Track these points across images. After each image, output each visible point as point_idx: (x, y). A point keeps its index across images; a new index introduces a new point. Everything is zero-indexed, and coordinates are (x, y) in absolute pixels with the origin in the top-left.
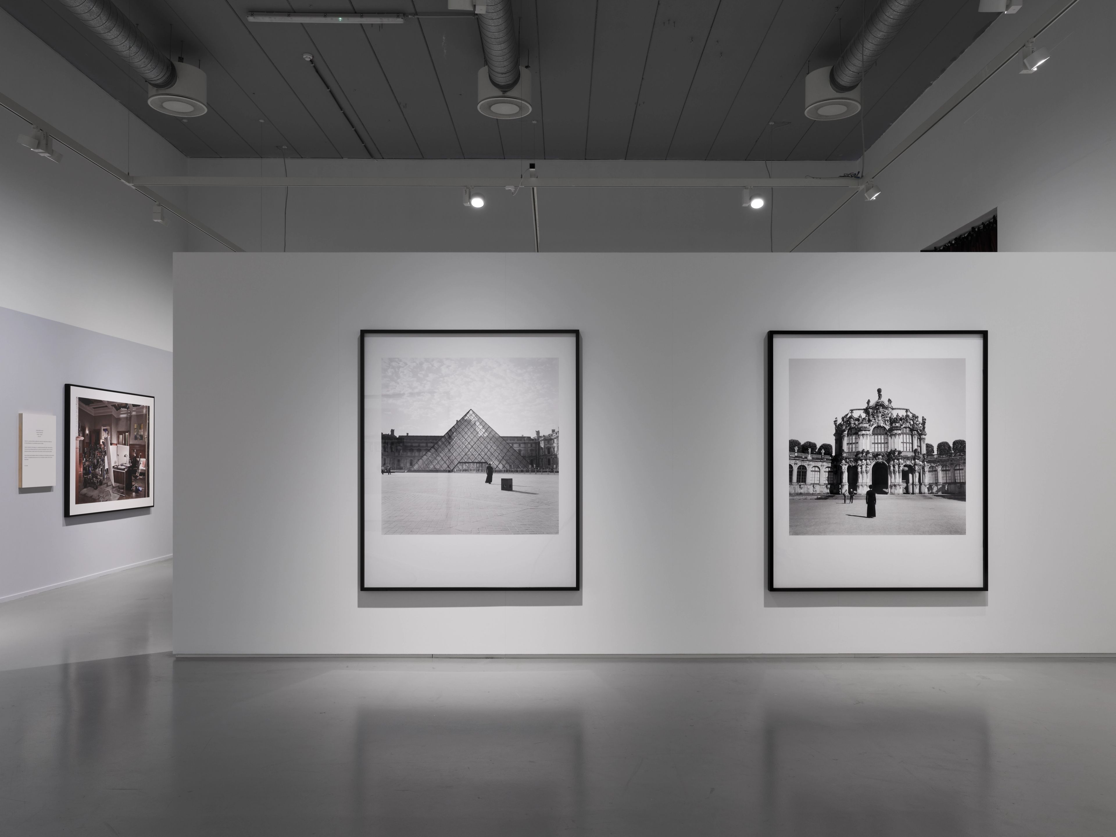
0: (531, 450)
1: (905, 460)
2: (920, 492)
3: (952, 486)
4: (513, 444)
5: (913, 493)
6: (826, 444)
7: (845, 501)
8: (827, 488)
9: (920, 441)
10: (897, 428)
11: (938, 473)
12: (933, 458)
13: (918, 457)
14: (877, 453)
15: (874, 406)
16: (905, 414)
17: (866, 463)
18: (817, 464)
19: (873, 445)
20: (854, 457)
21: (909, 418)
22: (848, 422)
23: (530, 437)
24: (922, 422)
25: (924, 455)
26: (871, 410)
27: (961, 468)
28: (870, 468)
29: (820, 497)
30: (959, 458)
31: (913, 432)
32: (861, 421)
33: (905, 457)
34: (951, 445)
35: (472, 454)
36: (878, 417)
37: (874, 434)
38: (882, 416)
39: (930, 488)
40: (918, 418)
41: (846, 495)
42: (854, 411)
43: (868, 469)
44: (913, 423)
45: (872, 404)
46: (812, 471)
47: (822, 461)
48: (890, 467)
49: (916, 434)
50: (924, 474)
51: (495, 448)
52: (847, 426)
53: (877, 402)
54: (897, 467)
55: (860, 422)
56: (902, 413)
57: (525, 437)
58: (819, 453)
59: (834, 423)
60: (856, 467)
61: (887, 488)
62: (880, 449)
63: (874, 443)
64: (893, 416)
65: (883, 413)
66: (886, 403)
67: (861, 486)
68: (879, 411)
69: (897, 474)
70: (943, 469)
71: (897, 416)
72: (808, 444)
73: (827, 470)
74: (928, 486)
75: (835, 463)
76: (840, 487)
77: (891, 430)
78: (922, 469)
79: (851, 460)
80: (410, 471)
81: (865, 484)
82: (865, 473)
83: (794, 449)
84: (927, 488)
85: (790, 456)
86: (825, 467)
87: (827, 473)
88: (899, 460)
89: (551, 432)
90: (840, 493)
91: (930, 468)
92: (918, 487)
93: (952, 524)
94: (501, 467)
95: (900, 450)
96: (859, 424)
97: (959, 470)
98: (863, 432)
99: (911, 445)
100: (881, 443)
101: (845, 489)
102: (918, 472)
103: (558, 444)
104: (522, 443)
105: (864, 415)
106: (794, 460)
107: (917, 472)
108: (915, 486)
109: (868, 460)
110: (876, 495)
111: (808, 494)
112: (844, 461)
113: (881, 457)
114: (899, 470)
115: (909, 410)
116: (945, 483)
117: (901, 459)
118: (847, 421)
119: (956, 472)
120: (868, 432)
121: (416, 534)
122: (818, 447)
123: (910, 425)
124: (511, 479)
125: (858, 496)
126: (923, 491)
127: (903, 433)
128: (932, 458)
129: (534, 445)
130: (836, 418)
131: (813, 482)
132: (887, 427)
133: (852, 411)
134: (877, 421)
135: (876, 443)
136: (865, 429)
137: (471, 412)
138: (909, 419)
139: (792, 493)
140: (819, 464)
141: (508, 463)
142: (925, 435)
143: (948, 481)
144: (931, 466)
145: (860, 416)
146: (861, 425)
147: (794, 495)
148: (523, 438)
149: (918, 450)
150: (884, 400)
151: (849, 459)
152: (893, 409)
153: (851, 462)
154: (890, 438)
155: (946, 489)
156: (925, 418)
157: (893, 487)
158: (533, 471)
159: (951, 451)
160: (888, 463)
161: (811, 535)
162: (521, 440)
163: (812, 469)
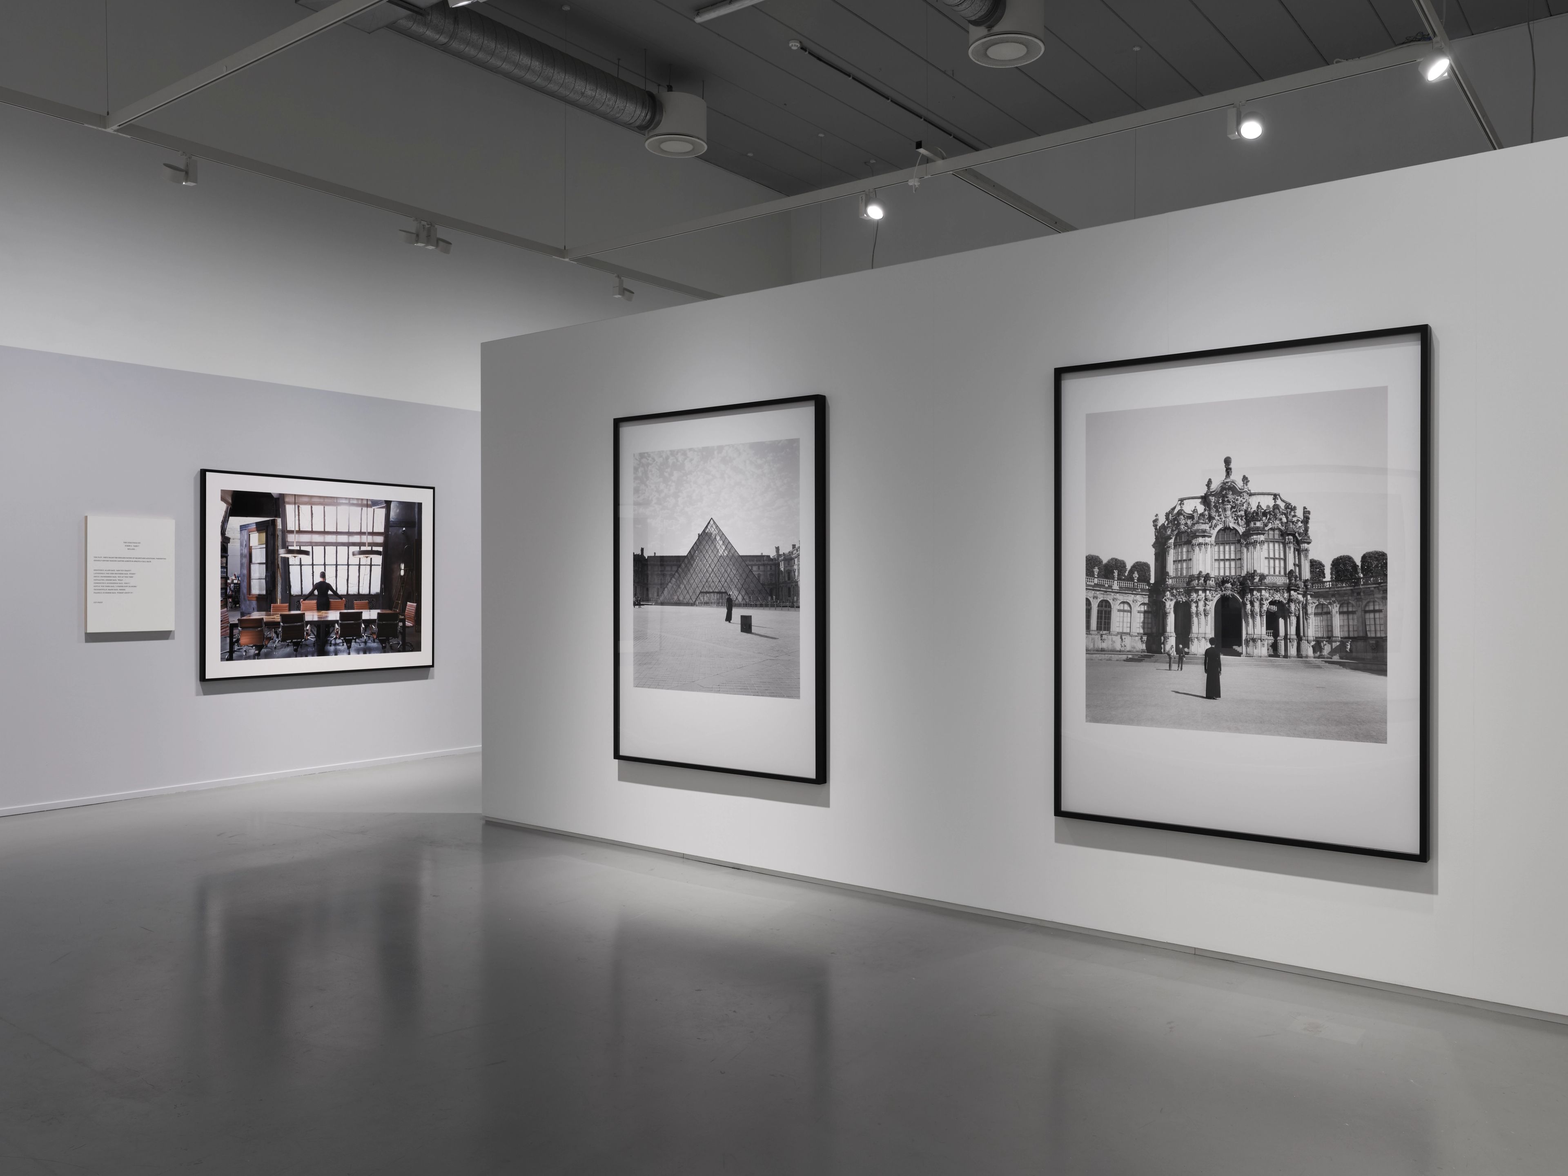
0: (771, 575)
1: (1271, 591)
2: (1299, 654)
3: (1360, 644)
4: (752, 566)
5: (1286, 656)
6: (1140, 562)
7: (1170, 666)
8: (1142, 641)
9: (1299, 555)
10: (1259, 531)
11: (1332, 617)
12: (1323, 588)
13: (1296, 585)
14: (1223, 578)
15: (1219, 490)
16: (1271, 503)
17: (1205, 596)
18: (1126, 598)
19: (1217, 564)
20: (1185, 585)
21: (1279, 510)
22: (1176, 522)
23: (768, 556)
24: (1302, 518)
25: (1306, 581)
26: (1213, 498)
27: (1377, 608)
28: (1211, 606)
29: (1130, 656)
30: (1375, 588)
31: (1287, 537)
32: (1196, 519)
33: (1271, 585)
34: (1359, 563)
35: (713, 581)
36: (1225, 510)
37: (1217, 543)
38: (1231, 509)
39: (1317, 648)
40: (1296, 511)
41: (1172, 655)
42: (1185, 502)
43: (1208, 607)
44: (1286, 521)
45: (1215, 486)
46: (1119, 611)
47: (1134, 592)
48: (1245, 605)
49: (1292, 540)
50: (1307, 619)
51: (735, 572)
52: (1174, 529)
53: (1224, 483)
54: (1257, 604)
55: (1195, 521)
56: (1267, 502)
57: (764, 556)
58: (1130, 578)
59: (1152, 524)
60: (1187, 605)
61: (1240, 645)
62: (1229, 570)
63: (1218, 560)
64: (1251, 508)
65: (1233, 502)
66: (1239, 484)
67: (1196, 640)
68: (1226, 499)
69: (1258, 618)
70: (1341, 610)
71: (1258, 507)
72: (1114, 563)
73: (1142, 608)
74: (1313, 643)
75: (1155, 596)
76: (1162, 641)
77: (1247, 534)
78: (1303, 610)
79: (1179, 592)
80: (657, 604)
81: (1203, 636)
82: (1203, 615)
83: (1093, 572)
84: (1312, 646)
85: (1088, 583)
86: (1139, 602)
87: (1142, 615)
88: (1261, 592)
89: (791, 549)
90: (1163, 651)
91: (1317, 607)
92: (1295, 644)
93: (1359, 720)
94: (740, 598)
95: (1262, 572)
96: (1193, 524)
97: (1374, 611)
98: (1201, 540)
99: (1282, 562)
100: (1229, 560)
101: (1171, 643)
102: (1295, 615)
103: (799, 565)
104: (761, 565)
105: (1201, 509)
106: (1093, 590)
107: (1293, 615)
108: (1290, 642)
109: (1208, 592)
110: (1222, 657)
111: (1113, 651)
112: (1168, 593)
113: (1229, 585)
114: (1260, 611)
115: (1279, 495)
116: (1345, 638)
117: (1265, 589)
118: (1175, 519)
119: (1367, 616)
120: (1207, 540)
121: (662, 688)
122: (1129, 567)
123: (1282, 523)
124: (750, 617)
125: (1191, 658)
126: (1304, 653)
127: (1268, 541)
128: (1320, 589)
129: (773, 567)
130: (1157, 515)
131: (1121, 631)
132: (1241, 530)
133: (1182, 500)
134: (1224, 519)
135: (1227, 560)
136: (1204, 533)
137: (712, 522)
138: (1280, 512)
139: (1090, 649)
140: (1130, 598)
141: (747, 594)
142: (1309, 543)
143: (1351, 635)
144: (1319, 604)
145: (1195, 511)
146: (1196, 527)
147: (1092, 652)
148: (762, 556)
149: (1295, 573)
150: (1236, 478)
151: (1176, 589)
152: (1251, 495)
153: (1180, 595)
154: (1245, 550)
155: (1348, 650)
156: (1308, 510)
157: (1251, 643)
158: (772, 606)
159: (1358, 573)
160: (1243, 597)
161: (1117, 724)
162: (753, 561)
163: (1118, 608)
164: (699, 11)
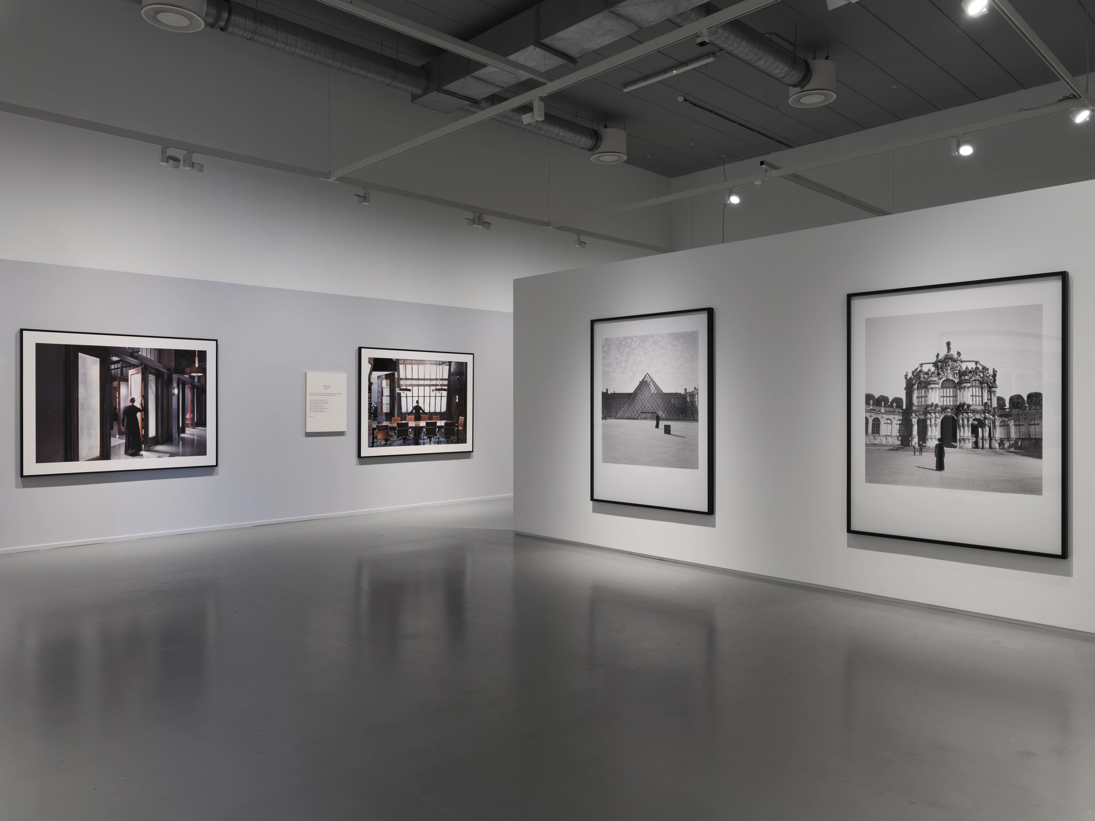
0: (682, 403)
1: (974, 413)
2: (990, 447)
3: (1027, 442)
4: (671, 398)
5: (983, 448)
6: (897, 398)
7: (915, 453)
8: (898, 440)
9: (991, 394)
10: (967, 381)
11: (1010, 428)
12: (1005, 412)
13: (989, 410)
14: (946, 406)
15: (943, 359)
16: (974, 366)
17: (935, 416)
18: (888, 417)
19: (942, 399)
20: (923, 410)
21: (979, 370)
22: (918, 376)
23: (681, 393)
24: (992, 374)
25: (994, 408)
26: (940, 363)
27: (1036, 423)
28: (939, 421)
29: (891, 448)
30: (1035, 412)
31: (983, 385)
32: (930, 374)
33: (974, 410)
34: (1025, 398)
35: (648, 407)
36: (947, 370)
37: (942, 387)
38: (950, 370)
39: (1001, 443)
40: (989, 371)
41: (916, 447)
42: (923, 365)
43: (937, 422)
44: (983, 376)
45: (941, 357)
46: (885, 423)
47: (893, 414)
48: (959, 421)
49: (986, 386)
50: (995, 429)
51: (661, 402)
52: (917, 380)
53: (946, 356)
54: (966, 421)
55: (929, 376)
56: (972, 366)
57: (678, 393)
58: (891, 406)
59: (904, 377)
60: (925, 421)
61: (956, 442)
62: (949, 402)
63: (943, 397)
64: (962, 369)
65: (952, 366)
66: (955, 356)
67: (930, 439)
68: (948, 364)
69: (966, 428)
70: (1015, 424)
71: (966, 368)
72: (882, 398)
73: (898, 422)
74: (999, 441)
75: (906, 416)
76: (910, 440)
77: (960, 383)
78: (993, 424)
79: (920, 413)
80: (616, 418)
81: (934, 437)
82: (934, 426)
83: (870, 403)
84: (998, 443)
85: (866, 409)
86: (896, 419)
87: (898, 426)
88: (968, 414)
89: (693, 390)
90: (910, 445)
91: (1001, 422)
92: (988, 442)
93: (1026, 483)
94: (664, 416)
95: (969, 403)
96: (928, 378)
97: (1035, 424)
98: (933, 386)
99: (980, 398)
100: (950, 397)
101: (915, 441)
102: (988, 426)
103: (698, 398)
104: (676, 398)
105: (933, 369)
106: (870, 412)
107: (987, 426)
108: (985, 440)
109: (937, 414)
110: (945, 448)
111: (881, 445)
112: (914, 414)
113: (949, 410)
114: (968, 424)
115: (979, 362)
116: (1018, 439)
117: (970, 412)
118: (917, 375)
119: (1031, 427)
120: (937, 386)
121: (619, 463)
122: (890, 400)
123: (980, 377)
124: (670, 426)
125: (927, 449)
126: (993, 446)
127: (972, 386)
128: (1003, 412)
129: (683, 399)
130: (907, 373)
131: (886, 434)
132: (956, 381)
133: (921, 365)
134: (946, 375)
135: (948, 396)
136: (934, 383)
137: (647, 375)
138: (979, 371)
139: (868, 444)
140: (891, 417)
141: (668, 413)
142: (996, 388)
143: (1021, 437)
144: (1002, 420)
145: (929, 370)
146: (930, 379)
147: (869, 445)
148: (677, 394)
149: (988, 404)
150: (954, 352)
151: (918, 412)
152: (962, 362)
153: (920, 415)
154: (959, 391)
155: (1019, 445)
156: (996, 370)
157: (962, 441)
158: (683, 420)
159: (1025, 404)
160: (957, 416)
161: (884, 484)
162: (671, 396)
163: (885, 422)
164: (626, 85)
